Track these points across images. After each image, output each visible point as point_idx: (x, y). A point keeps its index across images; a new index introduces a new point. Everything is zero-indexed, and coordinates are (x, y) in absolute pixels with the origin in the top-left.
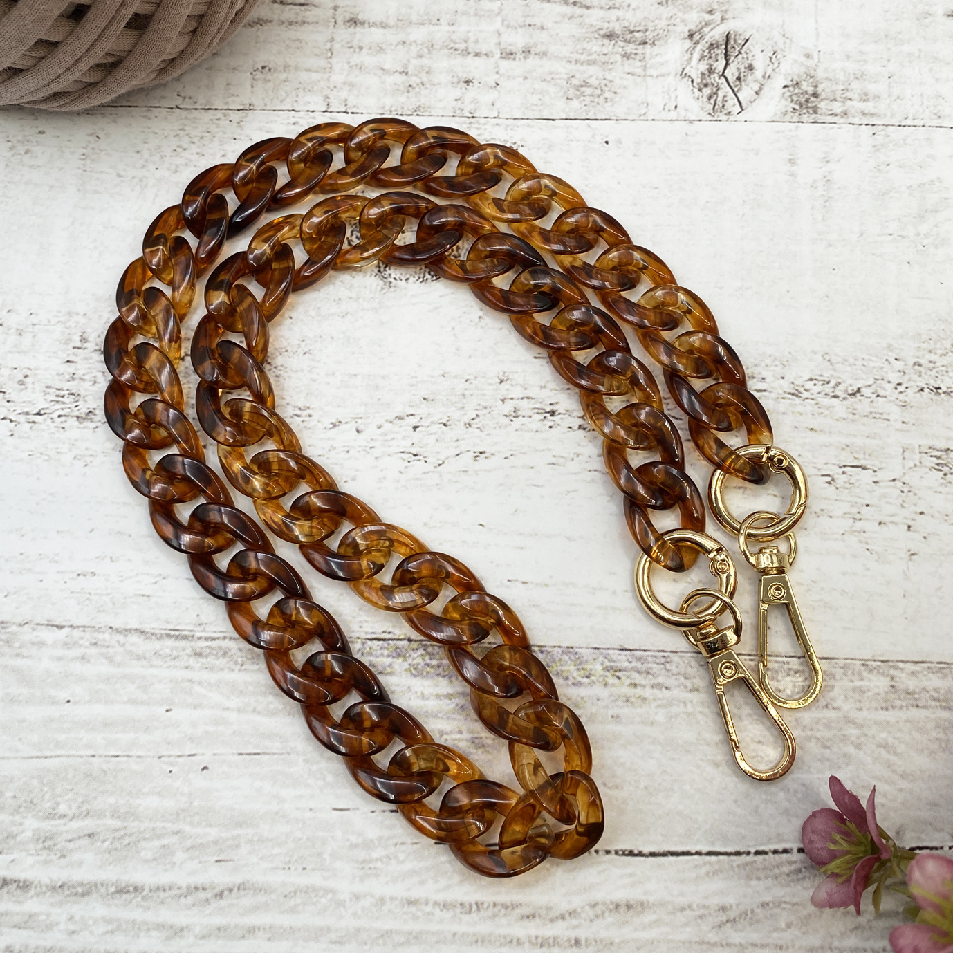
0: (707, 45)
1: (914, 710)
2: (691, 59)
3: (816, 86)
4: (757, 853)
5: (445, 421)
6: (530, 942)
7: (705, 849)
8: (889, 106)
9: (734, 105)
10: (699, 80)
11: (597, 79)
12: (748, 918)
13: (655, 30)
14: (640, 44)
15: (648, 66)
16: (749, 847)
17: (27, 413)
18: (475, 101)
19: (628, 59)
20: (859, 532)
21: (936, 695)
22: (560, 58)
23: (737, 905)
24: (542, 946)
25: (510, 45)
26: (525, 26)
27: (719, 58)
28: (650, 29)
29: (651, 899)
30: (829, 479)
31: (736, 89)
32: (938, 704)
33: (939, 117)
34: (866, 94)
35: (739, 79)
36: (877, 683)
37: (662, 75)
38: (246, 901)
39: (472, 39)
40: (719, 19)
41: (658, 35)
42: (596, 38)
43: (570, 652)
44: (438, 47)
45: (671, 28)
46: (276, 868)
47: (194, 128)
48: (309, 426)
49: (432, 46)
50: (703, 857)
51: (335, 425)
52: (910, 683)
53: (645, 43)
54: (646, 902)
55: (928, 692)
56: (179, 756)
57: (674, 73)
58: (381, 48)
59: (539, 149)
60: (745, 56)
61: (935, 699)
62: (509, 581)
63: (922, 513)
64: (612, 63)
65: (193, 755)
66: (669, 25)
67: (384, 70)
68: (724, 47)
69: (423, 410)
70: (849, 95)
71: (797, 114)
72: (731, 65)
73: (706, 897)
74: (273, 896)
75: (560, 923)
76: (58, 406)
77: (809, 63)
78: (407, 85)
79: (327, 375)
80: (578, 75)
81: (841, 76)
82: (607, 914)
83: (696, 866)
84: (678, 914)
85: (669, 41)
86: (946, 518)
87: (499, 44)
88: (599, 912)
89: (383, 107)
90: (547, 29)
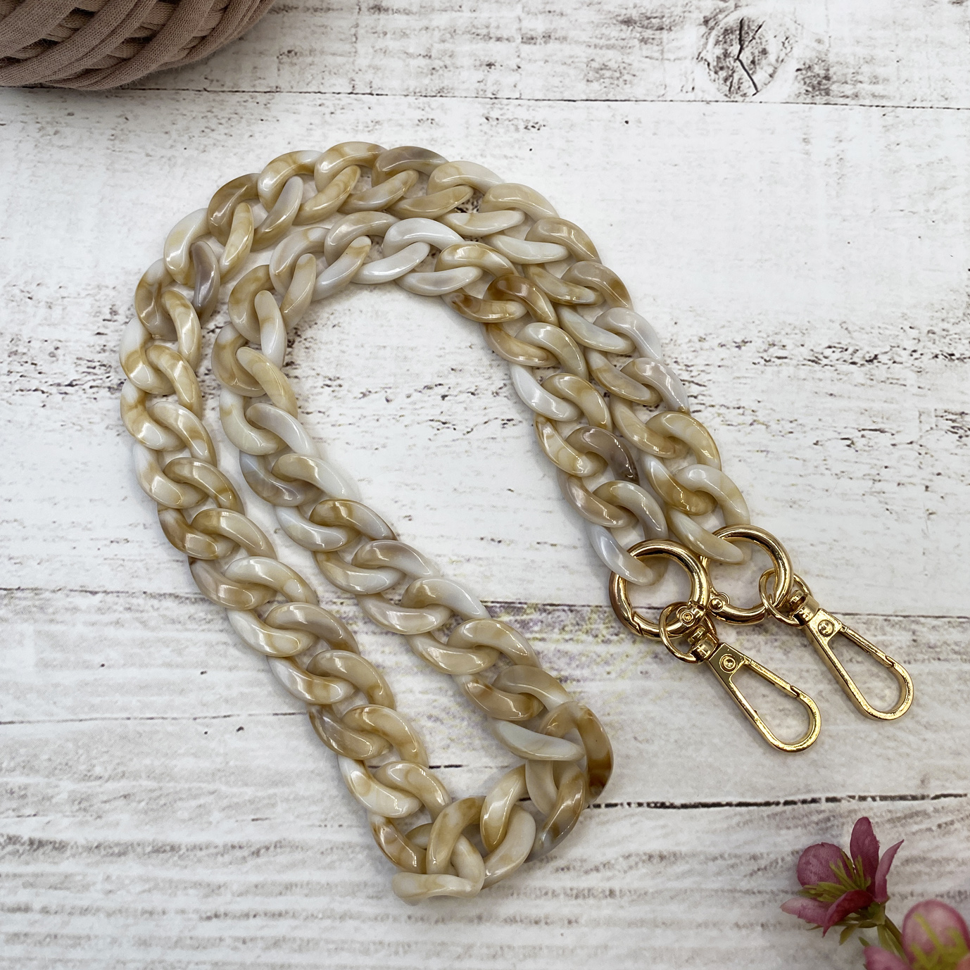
0: (722, 31)
1: (936, 663)
2: (706, 43)
3: (828, 70)
4: (786, 803)
5: (473, 390)
6: (566, 894)
7: (735, 800)
8: (898, 89)
9: (750, 87)
10: (715, 64)
11: (616, 62)
12: (779, 866)
13: (671, 17)
14: (657, 30)
15: (665, 50)
16: (778, 797)
17: (59, 385)
18: (497, 83)
19: (646, 44)
20: (879, 493)
21: (957, 648)
22: (580, 42)
23: (768, 854)
24: (577, 897)
25: (531, 30)
26: (545, 12)
27: (734, 43)
28: (666, 16)
29: (684, 849)
30: (848, 442)
31: (751, 72)
32: (959, 657)
33: (946, 99)
34: (876, 77)
35: (753, 62)
36: (899, 638)
37: (679, 59)
38: (283, 858)
39: (494, 24)
40: (733, 6)
41: (674, 21)
42: (614, 24)
43: (599, 611)
44: (460, 33)
45: (686, 14)
46: (313, 826)
47: (222, 110)
48: (339, 396)
49: (455, 31)
50: (733, 808)
51: (364, 395)
52: (931, 637)
53: (662, 29)
54: (678, 853)
55: (949, 645)
56: (214, 718)
57: (690, 58)
58: (404, 33)
59: (560, 128)
60: (759, 41)
61: (956, 653)
62: (538, 543)
63: (939, 474)
64: (630, 48)
65: (229, 716)
66: (684, 12)
67: (407, 54)
68: (738, 32)
69: (452, 380)
70: (860, 78)
71: (810, 96)
72: (746, 50)
73: (738, 847)
74: (309, 853)
75: (594, 874)
76: (90, 377)
77: (820, 47)
78: (431, 68)
79: (356, 347)
80: (598, 59)
81: (851, 60)
82: (640, 865)
83: (727, 818)
84: (711, 864)
85: (685, 27)
86: (963, 478)
87: (520, 29)
88: (633, 863)
89: (407, 89)
90: (566, 15)
